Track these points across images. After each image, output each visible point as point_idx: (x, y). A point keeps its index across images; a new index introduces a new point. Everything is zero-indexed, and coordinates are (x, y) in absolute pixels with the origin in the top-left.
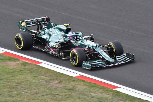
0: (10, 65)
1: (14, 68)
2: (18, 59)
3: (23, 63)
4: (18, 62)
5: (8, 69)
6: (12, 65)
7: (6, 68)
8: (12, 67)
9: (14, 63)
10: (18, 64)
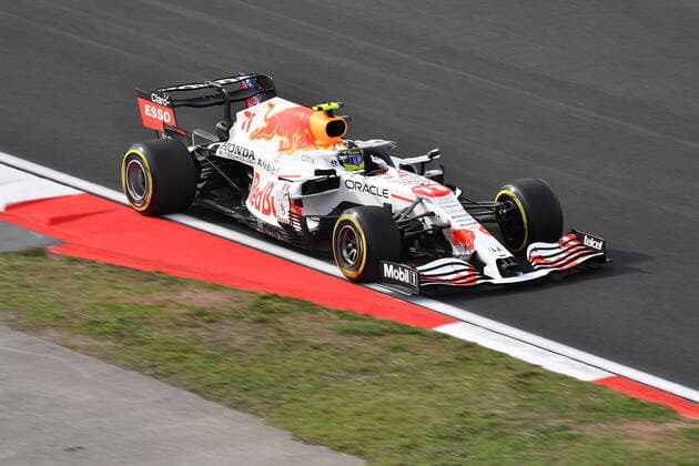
0: (634, 438)
1: (652, 454)
2: (675, 412)
3: (691, 431)
4: (672, 426)
5: (627, 454)
6: (642, 436)
7: (615, 452)
8: (643, 446)
9: (654, 429)
10: (673, 435)
